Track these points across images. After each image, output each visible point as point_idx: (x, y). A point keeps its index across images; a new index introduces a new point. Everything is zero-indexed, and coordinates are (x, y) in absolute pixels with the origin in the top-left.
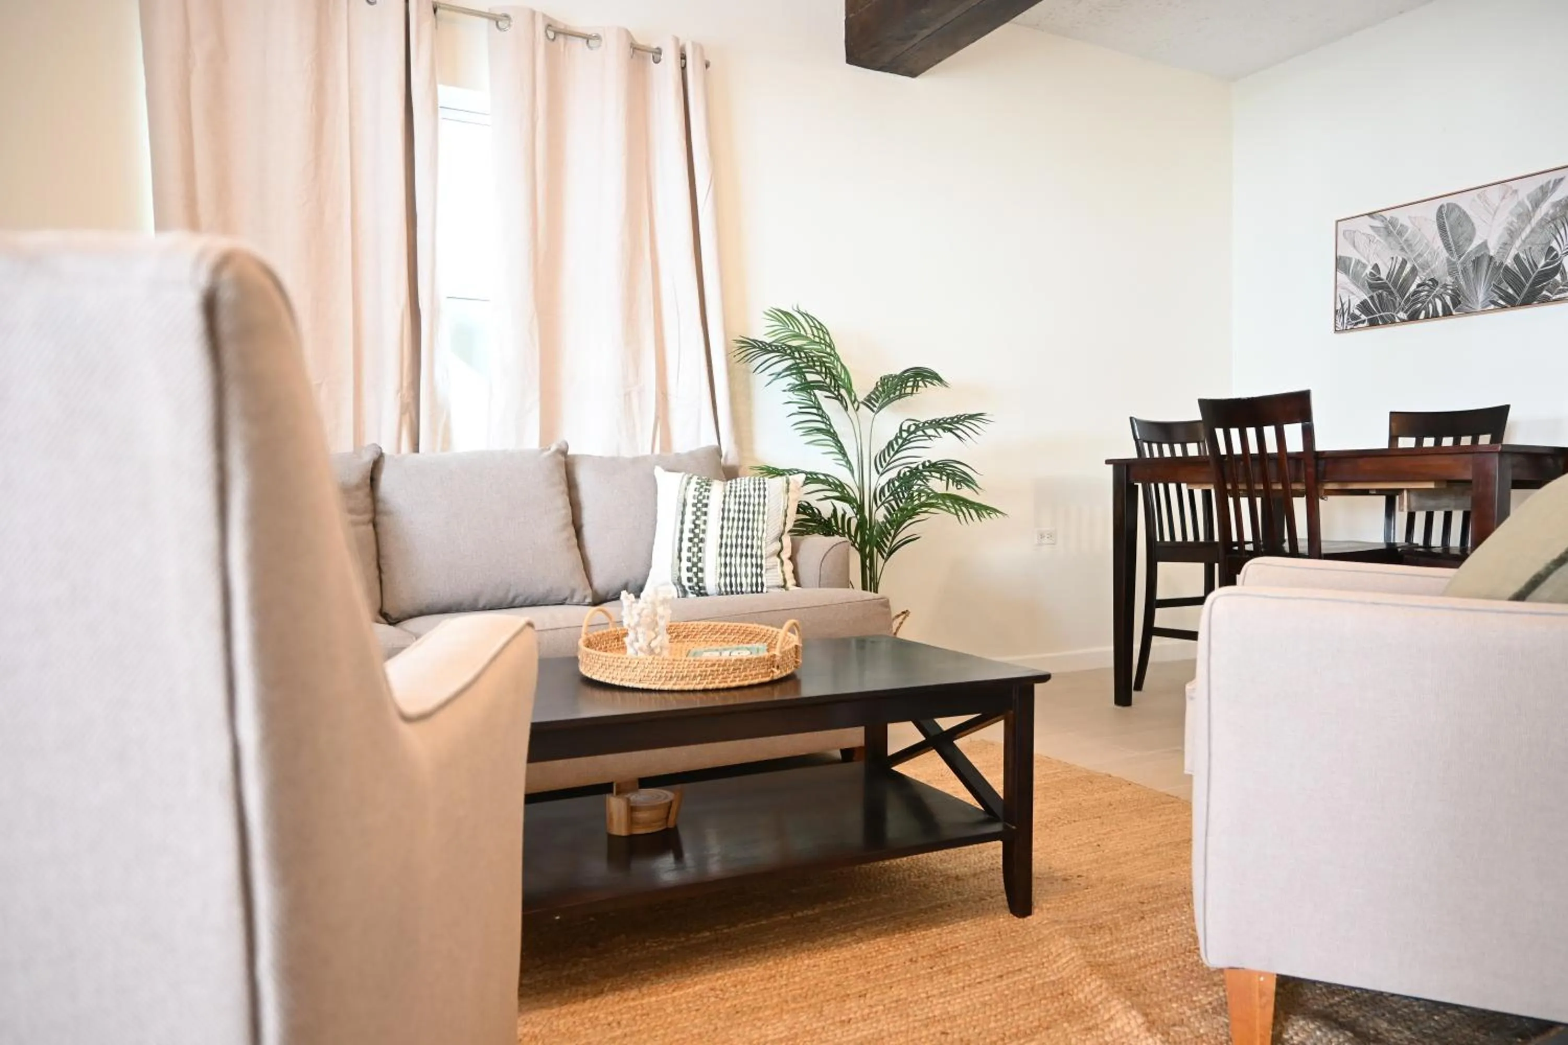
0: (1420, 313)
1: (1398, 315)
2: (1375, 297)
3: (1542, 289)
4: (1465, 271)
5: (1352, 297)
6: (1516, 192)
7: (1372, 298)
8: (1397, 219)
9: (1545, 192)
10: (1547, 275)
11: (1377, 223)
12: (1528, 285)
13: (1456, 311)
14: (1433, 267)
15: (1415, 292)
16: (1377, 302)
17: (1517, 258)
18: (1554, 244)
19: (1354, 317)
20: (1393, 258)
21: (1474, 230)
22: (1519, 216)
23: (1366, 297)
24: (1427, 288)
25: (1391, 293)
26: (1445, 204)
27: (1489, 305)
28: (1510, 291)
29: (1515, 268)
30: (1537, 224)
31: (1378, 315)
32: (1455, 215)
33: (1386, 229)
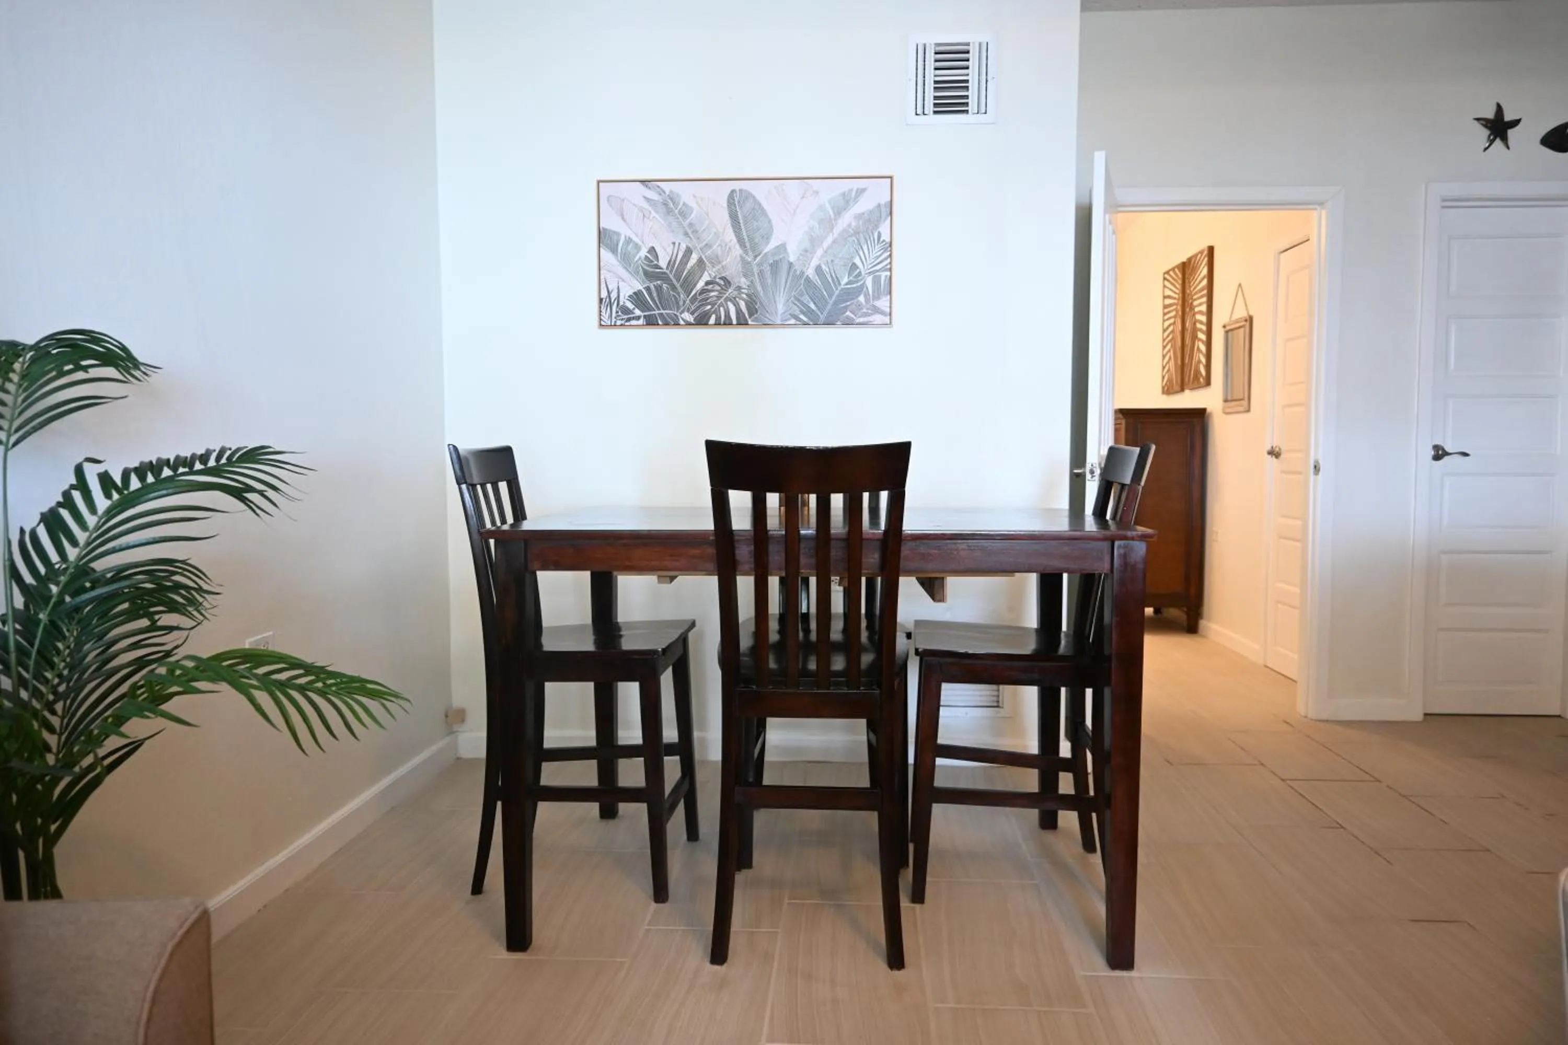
0: (710, 316)
1: (683, 315)
2: (653, 289)
3: (846, 308)
4: (761, 273)
5: (621, 284)
6: (817, 193)
7: (648, 289)
8: (678, 195)
9: (847, 200)
10: (850, 294)
11: (653, 195)
12: (831, 302)
13: (752, 321)
14: (724, 263)
15: (703, 291)
16: (655, 295)
17: (818, 269)
18: (857, 261)
19: (625, 310)
20: (674, 243)
21: (771, 228)
22: (820, 222)
23: (639, 286)
24: (718, 288)
25: (674, 288)
26: (737, 190)
27: (789, 319)
28: (812, 306)
29: (817, 281)
30: (839, 234)
31: (657, 312)
32: (749, 205)
33: (665, 204)
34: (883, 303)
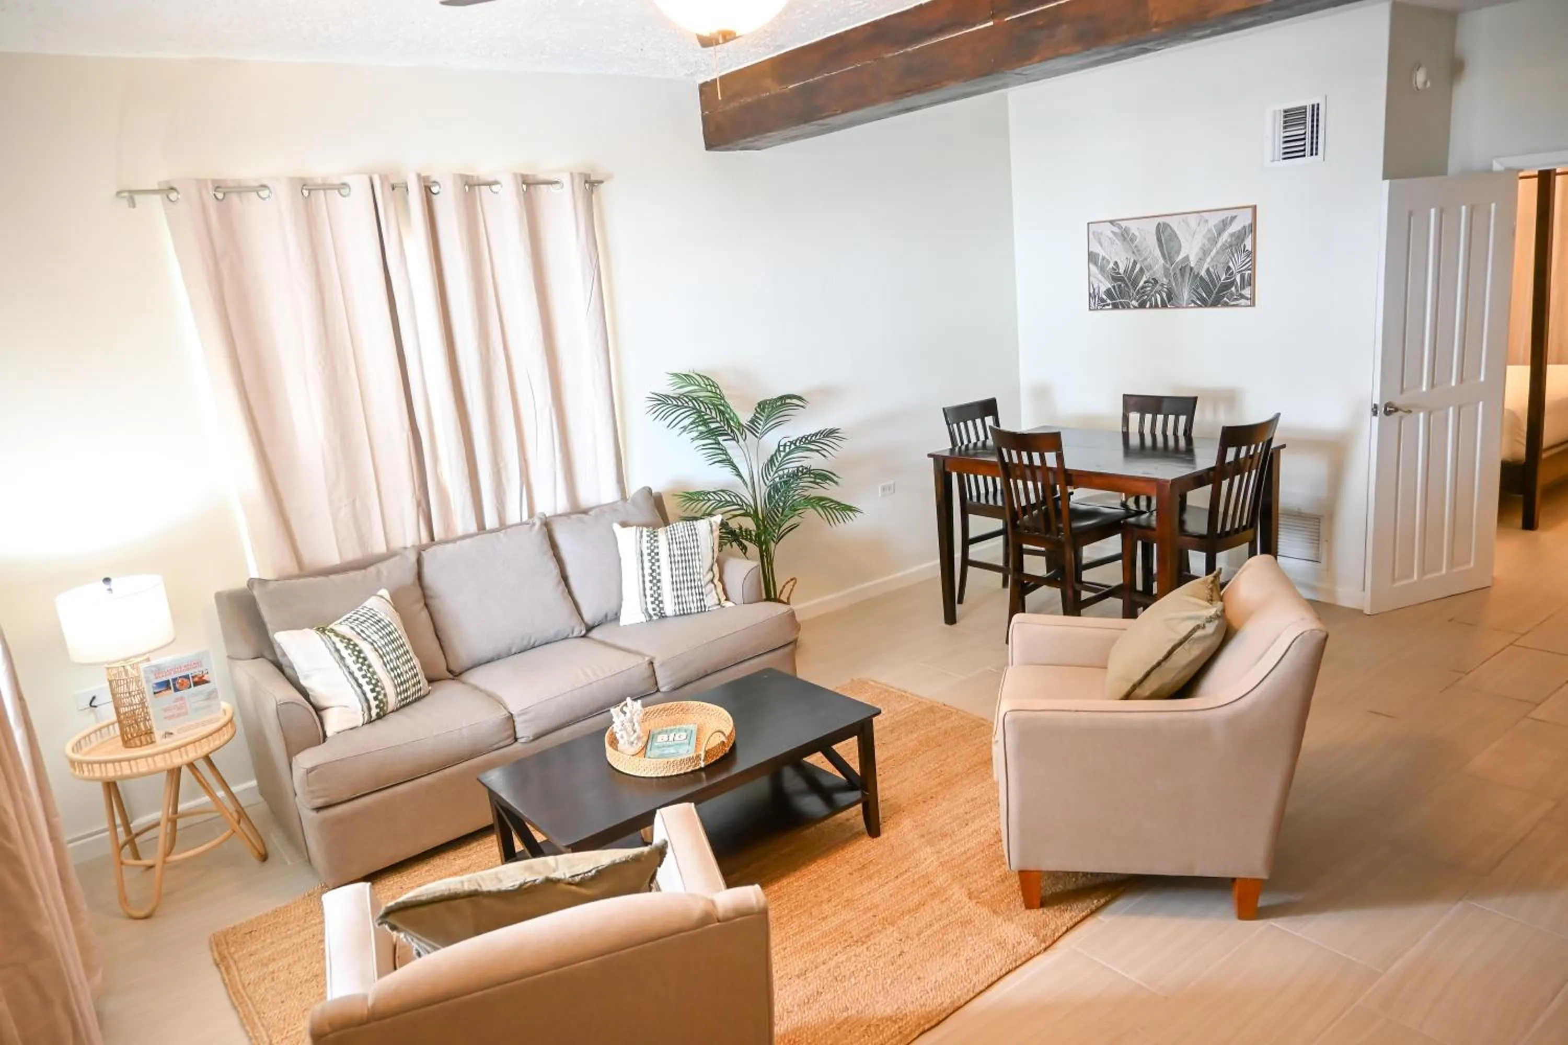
0: (1147, 303)
1: (1132, 302)
2: (1116, 287)
3: (1223, 296)
4: (1175, 275)
5: (1100, 284)
6: (1207, 221)
7: (1114, 287)
8: (1129, 229)
9: (1225, 224)
10: (1226, 286)
11: (1116, 230)
12: (1215, 292)
13: (1170, 305)
14: (1155, 269)
15: (1143, 288)
16: (1117, 290)
17: (1208, 270)
18: (1231, 264)
19: (1102, 300)
20: (1127, 259)
21: (1180, 245)
22: (1209, 240)
23: (1110, 286)
24: (1150, 285)
25: (1127, 285)
26: (1161, 222)
27: (1191, 303)
28: (1204, 295)
29: (1207, 279)
30: (1220, 247)
31: (1118, 301)
32: (1168, 231)
33: (1123, 235)
34: (1247, 292)
